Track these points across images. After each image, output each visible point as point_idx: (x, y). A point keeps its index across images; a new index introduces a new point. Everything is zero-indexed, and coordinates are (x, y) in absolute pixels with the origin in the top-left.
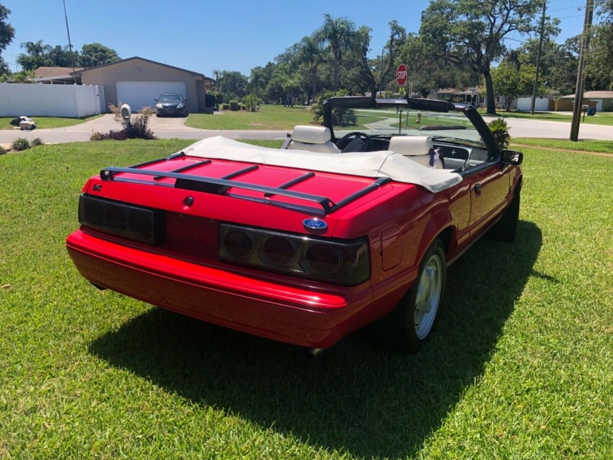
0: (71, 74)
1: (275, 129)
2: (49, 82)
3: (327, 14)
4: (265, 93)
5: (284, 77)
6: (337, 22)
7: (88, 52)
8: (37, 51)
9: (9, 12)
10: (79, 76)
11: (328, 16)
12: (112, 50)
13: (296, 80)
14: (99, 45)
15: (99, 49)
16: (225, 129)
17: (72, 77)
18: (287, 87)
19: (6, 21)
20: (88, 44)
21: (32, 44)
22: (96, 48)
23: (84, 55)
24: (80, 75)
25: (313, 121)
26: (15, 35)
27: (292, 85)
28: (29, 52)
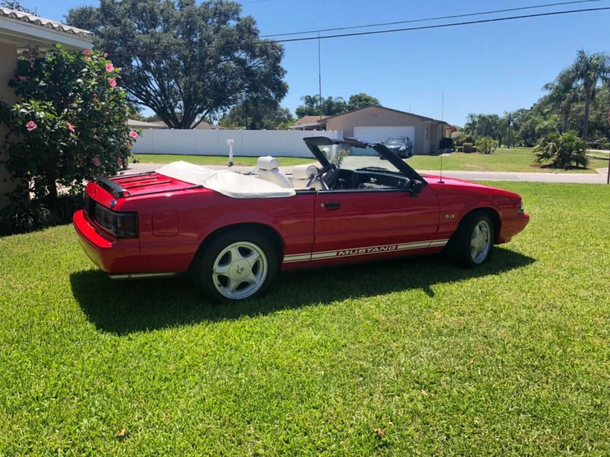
0: (318, 121)
1: (486, 170)
2: (302, 129)
3: (581, 50)
4: (517, 136)
5: (536, 119)
6: (591, 59)
7: (354, 102)
8: (313, 103)
9: (286, 72)
10: (324, 123)
11: (582, 52)
12: (375, 99)
13: (551, 121)
14: (364, 95)
15: (363, 98)
16: (433, 170)
17: (319, 124)
18: (540, 129)
19: (284, 80)
20: (354, 94)
21: (310, 97)
22: (361, 98)
23: (350, 105)
24: (326, 122)
25: (534, 163)
26: (289, 91)
27: (546, 126)
28: (306, 103)
